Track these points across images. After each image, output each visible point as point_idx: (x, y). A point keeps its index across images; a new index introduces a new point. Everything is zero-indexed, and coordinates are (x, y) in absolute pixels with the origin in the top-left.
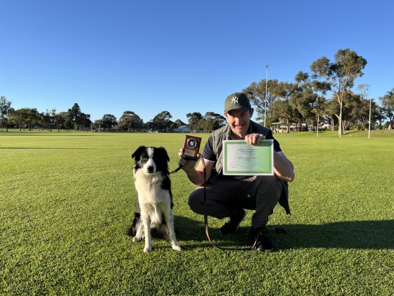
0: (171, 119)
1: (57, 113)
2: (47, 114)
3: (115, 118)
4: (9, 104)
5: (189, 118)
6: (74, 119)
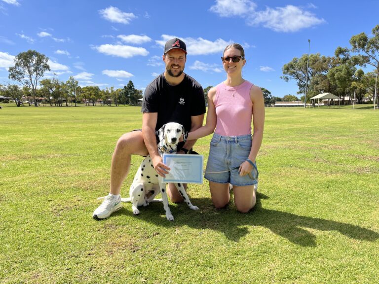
1: (115, 89)
2: (107, 91)
4: (77, 82)
6: (129, 95)
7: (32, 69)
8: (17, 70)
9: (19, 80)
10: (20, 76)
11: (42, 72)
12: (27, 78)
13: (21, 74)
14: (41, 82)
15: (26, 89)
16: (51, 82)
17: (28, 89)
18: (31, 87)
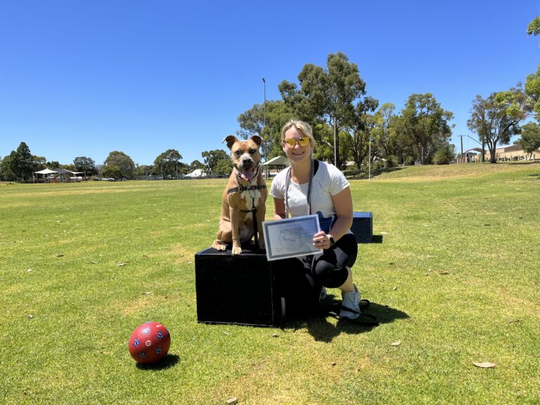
0: (180, 161)
3: (92, 162)
5: (205, 158)
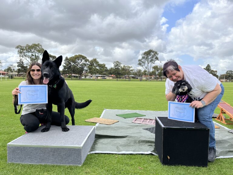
7: (150, 60)
8: (142, 61)
9: (142, 66)
10: (143, 64)
11: (154, 62)
12: (146, 65)
13: (144, 63)
14: (153, 67)
15: (145, 71)
16: (158, 67)
17: (146, 72)
18: (148, 70)
